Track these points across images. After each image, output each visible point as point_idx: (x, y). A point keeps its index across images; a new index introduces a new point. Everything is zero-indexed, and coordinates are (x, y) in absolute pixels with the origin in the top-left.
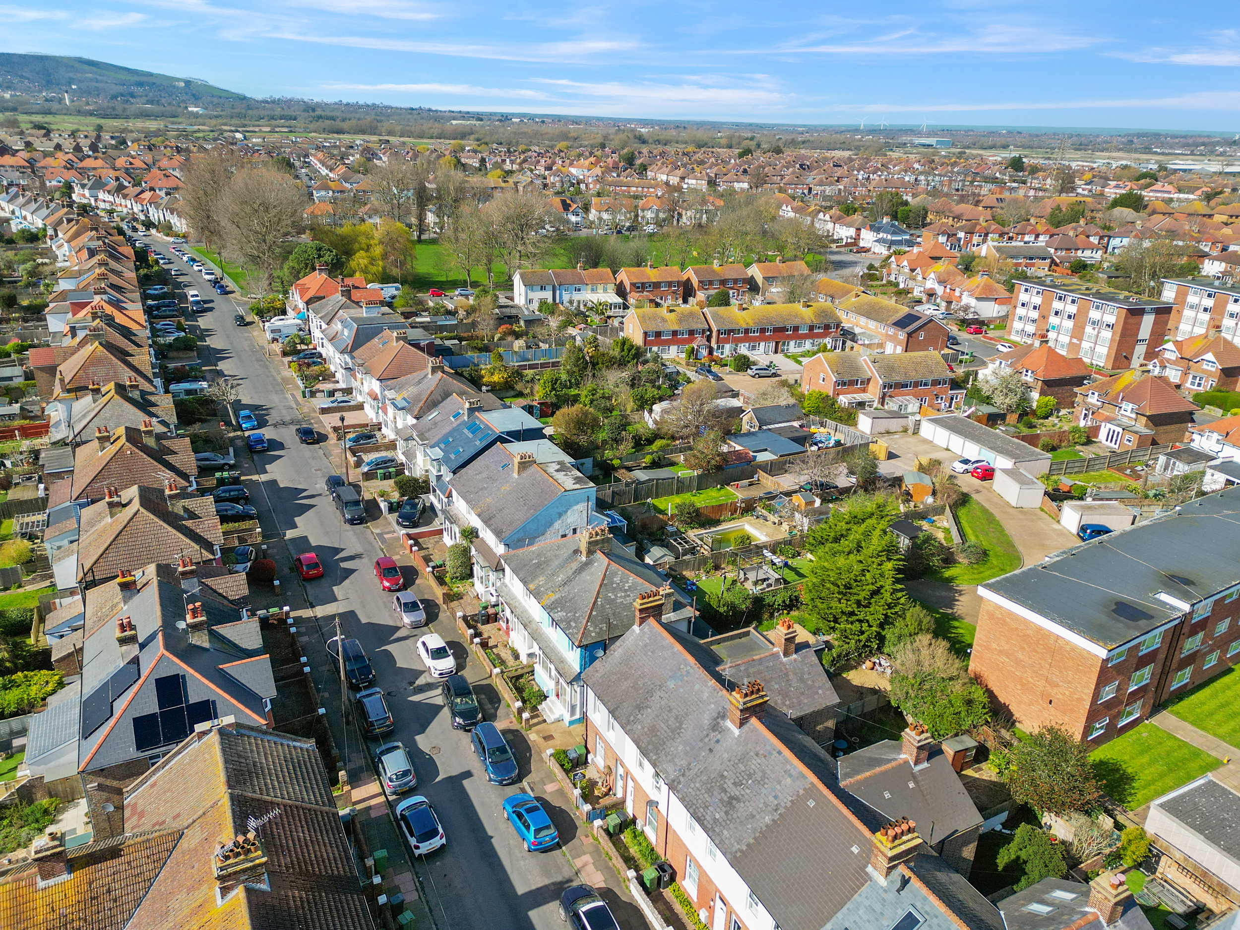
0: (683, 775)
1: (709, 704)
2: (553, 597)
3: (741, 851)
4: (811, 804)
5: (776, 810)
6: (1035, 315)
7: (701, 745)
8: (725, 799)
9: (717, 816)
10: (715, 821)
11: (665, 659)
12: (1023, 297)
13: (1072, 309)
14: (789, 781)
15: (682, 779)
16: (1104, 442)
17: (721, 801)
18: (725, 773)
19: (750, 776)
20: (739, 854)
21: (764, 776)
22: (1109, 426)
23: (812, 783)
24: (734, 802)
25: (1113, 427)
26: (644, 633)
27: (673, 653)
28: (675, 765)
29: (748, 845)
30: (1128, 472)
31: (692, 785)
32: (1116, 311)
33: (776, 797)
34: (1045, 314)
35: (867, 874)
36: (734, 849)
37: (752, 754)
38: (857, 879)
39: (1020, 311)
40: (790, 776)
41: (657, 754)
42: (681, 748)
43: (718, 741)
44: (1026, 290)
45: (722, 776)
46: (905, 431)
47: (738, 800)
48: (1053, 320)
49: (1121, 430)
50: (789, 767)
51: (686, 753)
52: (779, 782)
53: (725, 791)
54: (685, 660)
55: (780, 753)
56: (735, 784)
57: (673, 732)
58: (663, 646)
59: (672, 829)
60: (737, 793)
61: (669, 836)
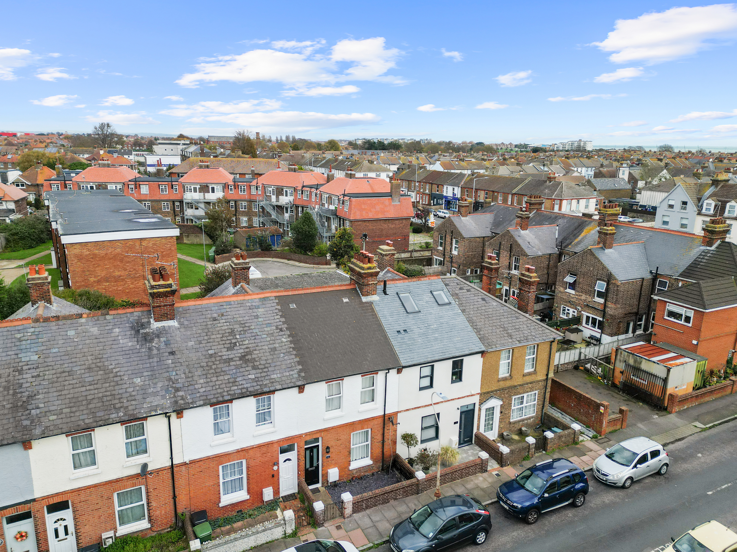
1: (109, 333)
3: (300, 371)
4: (293, 306)
5: (281, 330)
7: (155, 360)
8: (239, 363)
9: (253, 377)
10: (256, 380)
14: (261, 310)
17: (237, 367)
18: (210, 352)
19: (232, 334)
20: (303, 374)
21: (241, 324)
23: (276, 297)
24: (249, 357)
29: (299, 363)
31: (198, 386)
33: (269, 325)
35: (366, 303)
36: (296, 376)
37: (209, 323)
38: (367, 310)
40: (257, 307)
43: (167, 343)
45: (211, 356)
50: (248, 304)
51: (151, 377)
59: (183, 468)
60: (242, 351)
61: (180, 482)
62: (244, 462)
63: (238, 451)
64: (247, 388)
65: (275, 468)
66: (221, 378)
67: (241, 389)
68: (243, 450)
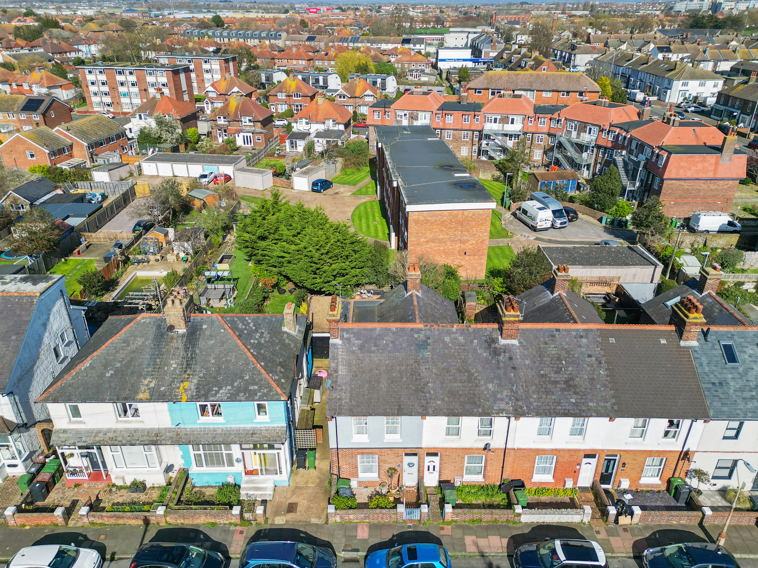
0: (517, 400)
1: (472, 342)
2: (190, 385)
3: (614, 404)
4: (612, 340)
5: (600, 363)
6: (106, 89)
7: (502, 371)
8: (564, 386)
9: (573, 401)
10: (576, 404)
11: (393, 342)
12: (90, 78)
13: (133, 79)
14: (584, 341)
15: (520, 403)
16: (243, 145)
17: (562, 390)
18: (542, 372)
19: (559, 359)
20: (616, 407)
21: (568, 352)
22: (241, 135)
23: (598, 330)
24: (571, 383)
25: (245, 134)
26: (349, 339)
27: (394, 333)
28: (502, 400)
29: (613, 397)
30: (276, 155)
31: (532, 400)
32: (165, 74)
33: (590, 356)
34: (114, 86)
35: (684, 347)
36: (609, 408)
37: (542, 346)
38: (684, 355)
39: (93, 89)
40: (581, 337)
41: (479, 406)
42: (490, 386)
43: (511, 358)
44: (90, 72)
45: (542, 376)
46: (131, 175)
47: (572, 379)
48: (122, 89)
49: (251, 134)
50: (574, 333)
51: (499, 385)
52: (580, 346)
53: (557, 382)
54: (412, 330)
55: (558, 330)
56: (556, 372)
57: (469, 382)
58: (380, 335)
59: (512, 451)
60: (566, 376)
61: (509, 459)
62: (555, 457)
63: (552, 450)
64: (569, 410)
65: (578, 467)
66: (549, 397)
67: (564, 410)
68: (556, 450)
